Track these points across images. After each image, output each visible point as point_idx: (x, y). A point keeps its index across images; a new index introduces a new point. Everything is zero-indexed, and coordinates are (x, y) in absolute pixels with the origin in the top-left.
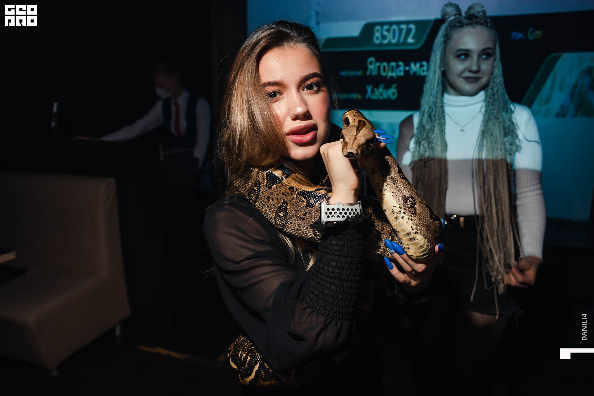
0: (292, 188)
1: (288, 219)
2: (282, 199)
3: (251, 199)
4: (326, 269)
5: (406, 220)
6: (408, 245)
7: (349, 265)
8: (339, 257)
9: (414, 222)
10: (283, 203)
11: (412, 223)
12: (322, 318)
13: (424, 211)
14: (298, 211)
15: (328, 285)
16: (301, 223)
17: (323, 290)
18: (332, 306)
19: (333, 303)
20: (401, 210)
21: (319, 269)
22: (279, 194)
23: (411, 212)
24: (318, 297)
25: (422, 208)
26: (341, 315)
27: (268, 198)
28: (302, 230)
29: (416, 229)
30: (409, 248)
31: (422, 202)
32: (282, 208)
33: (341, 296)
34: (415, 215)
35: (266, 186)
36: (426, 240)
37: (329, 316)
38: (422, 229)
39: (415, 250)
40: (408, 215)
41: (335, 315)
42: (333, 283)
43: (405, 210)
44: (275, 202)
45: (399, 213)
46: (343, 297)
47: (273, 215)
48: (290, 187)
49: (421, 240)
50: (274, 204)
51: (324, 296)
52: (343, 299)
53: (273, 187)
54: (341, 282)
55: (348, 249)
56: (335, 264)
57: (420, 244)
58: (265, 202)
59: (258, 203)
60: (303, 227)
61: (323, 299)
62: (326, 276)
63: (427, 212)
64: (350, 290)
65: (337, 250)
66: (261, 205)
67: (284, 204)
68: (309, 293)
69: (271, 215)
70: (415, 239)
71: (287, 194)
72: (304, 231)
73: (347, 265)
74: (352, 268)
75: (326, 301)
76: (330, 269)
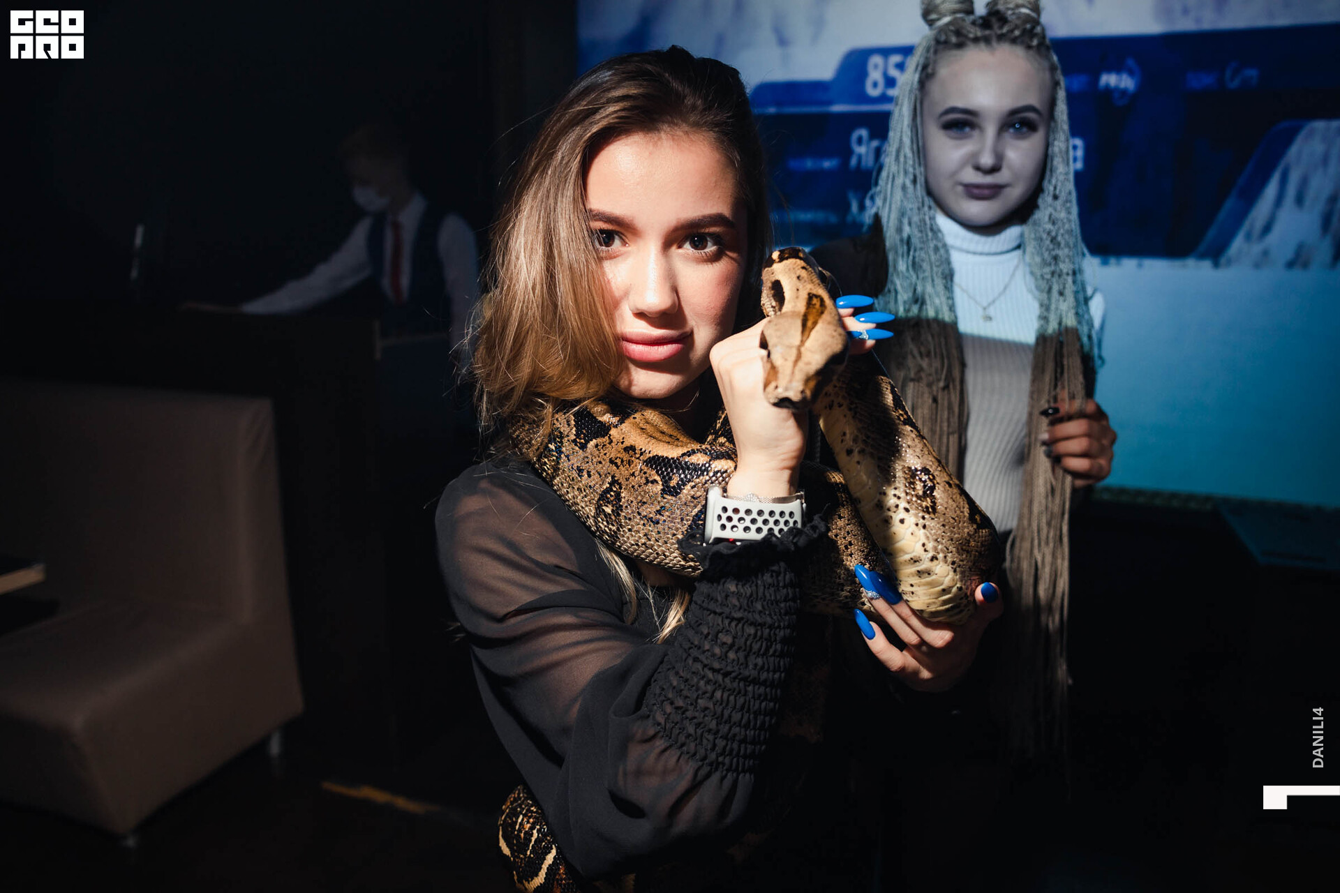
0: (631, 449)
1: (623, 521)
2: (609, 473)
3: (545, 471)
4: (708, 650)
5: (910, 527)
6: (912, 585)
7: (764, 644)
8: (740, 625)
9: (930, 533)
10: (611, 484)
11: (926, 535)
12: (690, 764)
13: (955, 506)
14: (644, 503)
15: (709, 688)
16: (652, 531)
17: (697, 698)
18: (716, 738)
19: (718, 731)
20: (898, 502)
21: (690, 648)
22: (603, 462)
23: (922, 507)
24: (683, 713)
25: (952, 498)
26: (735, 760)
27: (580, 470)
28: (656, 547)
29: (935, 549)
30: (913, 593)
31: (951, 482)
32: (609, 496)
33: (739, 715)
34: (933, 516)
35: (574, 441)
36: (958, 577)
37: (707, 761)
38: (948, 549)
39: (929, 597)
40: (916, 515)
41: (720, 759)
42: (720, 685)
43: (909, 503)
44: (594, 480)
45: (895, 509)
46: (742, 718)
47: (591, 510)
48: (627, 447)
49: (946, 577)
50: (592, 484)
51: (697, 714)
52: (744, 721)
53: (589, 446)
54: (742, 684)
55: (763, 607)
56: (729, 640)
57: (942, 584)
58: (573, 478)
59: (558, 479)
60: (656, 540)
61: (695, 720)
62: (705, 666)
63: (964, 508)
64: (760, 704)
65: (735, 606)
66: (565, 485)
67: (615, 486)
68: (664, 701)
69: (587, 508)
70: (929, 574)
71: (619, 463)
72: (659, 550)
73: (759, 643)
74: (771, 651)
75: (702, 726)
76: (717, 651)
